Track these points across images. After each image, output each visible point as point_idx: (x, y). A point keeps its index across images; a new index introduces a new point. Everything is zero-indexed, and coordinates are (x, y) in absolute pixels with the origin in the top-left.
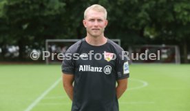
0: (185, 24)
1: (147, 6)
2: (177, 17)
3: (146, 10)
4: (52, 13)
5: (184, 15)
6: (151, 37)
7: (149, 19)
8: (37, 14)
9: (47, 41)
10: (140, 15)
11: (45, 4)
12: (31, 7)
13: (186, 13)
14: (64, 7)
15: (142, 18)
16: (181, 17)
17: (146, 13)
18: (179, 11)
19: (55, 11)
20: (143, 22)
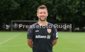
0: (73, 14)
1: (57, 6)
2: (70, 11)
3: (56, 8)
4: (14, 8)
5: (73, 10)
6: (60, 20)
7: (57, 12)
8: (7, 9)
9: (12, 21)
10: (54, 10)
11: (11, 5)
12: (5, 6)
13: (74, 9)
14: (20, 6)
15: (54, 11)
16: (72, 11)
17: (56, 9)
18: (71, 8)
19: (15, 8)
20: (55, 13)
